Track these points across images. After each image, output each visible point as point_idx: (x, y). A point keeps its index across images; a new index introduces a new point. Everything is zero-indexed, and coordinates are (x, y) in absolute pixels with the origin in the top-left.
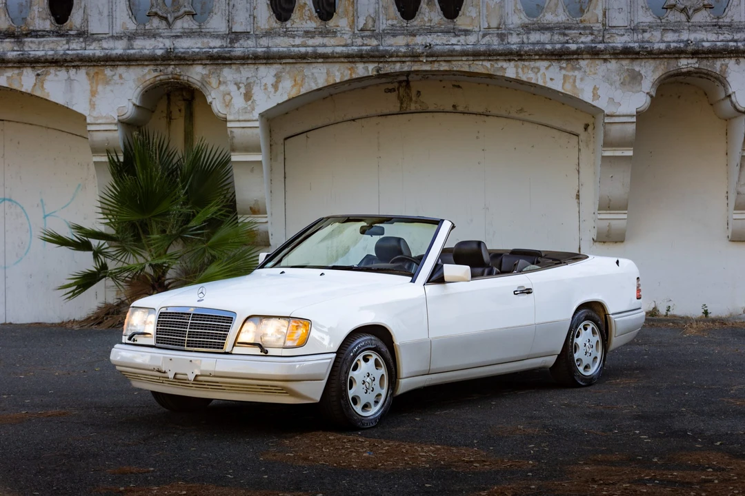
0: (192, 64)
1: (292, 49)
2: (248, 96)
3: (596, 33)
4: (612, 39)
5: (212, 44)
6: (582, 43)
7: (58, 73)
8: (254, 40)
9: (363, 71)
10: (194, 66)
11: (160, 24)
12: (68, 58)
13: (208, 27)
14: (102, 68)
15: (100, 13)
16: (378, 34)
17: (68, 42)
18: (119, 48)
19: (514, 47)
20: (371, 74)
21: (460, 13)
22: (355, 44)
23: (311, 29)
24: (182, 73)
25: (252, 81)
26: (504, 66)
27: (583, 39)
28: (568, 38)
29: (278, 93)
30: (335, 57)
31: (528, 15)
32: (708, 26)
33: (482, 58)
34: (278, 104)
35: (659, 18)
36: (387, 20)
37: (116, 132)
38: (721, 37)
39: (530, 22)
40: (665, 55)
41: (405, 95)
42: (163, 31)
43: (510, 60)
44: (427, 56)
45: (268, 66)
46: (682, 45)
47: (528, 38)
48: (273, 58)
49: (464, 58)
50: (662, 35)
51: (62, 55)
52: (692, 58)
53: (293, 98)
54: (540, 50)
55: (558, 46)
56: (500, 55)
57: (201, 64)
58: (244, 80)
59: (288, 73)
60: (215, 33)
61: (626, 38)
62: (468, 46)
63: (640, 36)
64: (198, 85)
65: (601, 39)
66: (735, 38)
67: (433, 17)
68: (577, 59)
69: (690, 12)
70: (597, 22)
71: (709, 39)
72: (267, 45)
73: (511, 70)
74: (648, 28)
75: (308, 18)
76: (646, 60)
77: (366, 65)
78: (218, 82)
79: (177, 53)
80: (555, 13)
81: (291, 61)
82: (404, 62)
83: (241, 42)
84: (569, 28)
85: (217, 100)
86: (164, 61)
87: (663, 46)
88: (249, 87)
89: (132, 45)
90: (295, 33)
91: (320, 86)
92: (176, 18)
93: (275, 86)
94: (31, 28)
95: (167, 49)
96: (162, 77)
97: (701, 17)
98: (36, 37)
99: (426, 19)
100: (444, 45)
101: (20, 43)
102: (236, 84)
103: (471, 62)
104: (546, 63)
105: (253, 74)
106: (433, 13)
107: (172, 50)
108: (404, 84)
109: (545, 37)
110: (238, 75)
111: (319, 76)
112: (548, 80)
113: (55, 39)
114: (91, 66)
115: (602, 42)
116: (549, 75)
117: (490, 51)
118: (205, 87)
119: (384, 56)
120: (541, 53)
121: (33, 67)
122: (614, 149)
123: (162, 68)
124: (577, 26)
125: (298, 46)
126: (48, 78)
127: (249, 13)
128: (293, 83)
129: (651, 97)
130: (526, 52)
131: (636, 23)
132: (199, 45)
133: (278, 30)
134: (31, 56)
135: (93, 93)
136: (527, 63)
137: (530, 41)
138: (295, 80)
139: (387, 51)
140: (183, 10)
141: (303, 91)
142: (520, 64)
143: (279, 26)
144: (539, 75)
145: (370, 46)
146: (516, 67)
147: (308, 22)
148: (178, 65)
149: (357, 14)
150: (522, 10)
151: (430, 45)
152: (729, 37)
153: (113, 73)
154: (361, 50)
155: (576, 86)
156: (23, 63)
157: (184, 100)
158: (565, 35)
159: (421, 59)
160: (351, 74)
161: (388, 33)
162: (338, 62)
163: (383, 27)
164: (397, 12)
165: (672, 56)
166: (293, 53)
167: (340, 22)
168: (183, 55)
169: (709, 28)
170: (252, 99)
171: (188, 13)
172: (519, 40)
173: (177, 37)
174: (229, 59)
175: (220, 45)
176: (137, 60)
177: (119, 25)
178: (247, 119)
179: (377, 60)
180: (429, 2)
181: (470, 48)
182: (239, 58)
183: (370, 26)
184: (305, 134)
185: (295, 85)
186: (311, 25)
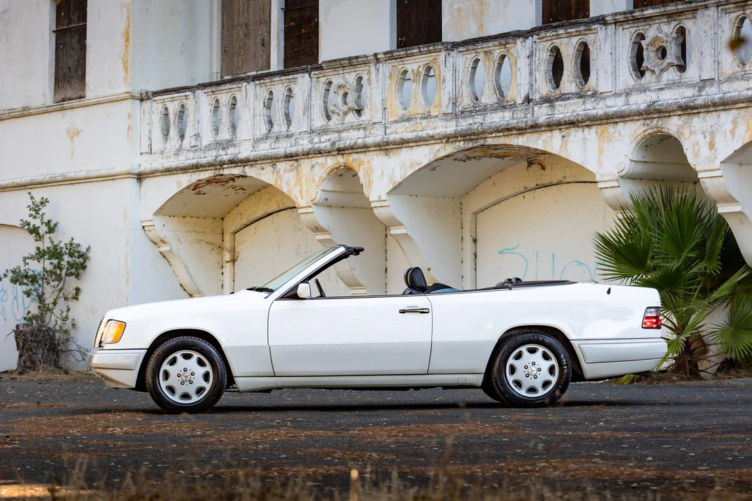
0: (670, 116)
2: (712, 145)
5: (686, 95)
7: (577, 133)
8: (717, 86)
10: (672, 117)
11: (651, 78)
12: (580, 119)
13: (686, 77)
14: (606, 126)
15: (606, 72)
17: (584, 103)
18: (616, 105)
24: (663, 126)
25: (715, 129)
29: (735, 140)
34: (735, 151)
37: (618, 189)
42: (653, 85)
45: (727, 112)
48: (729, 104)
51: (575, 117)
53: (747, 143)
57: (676, 115)
58: (709, 128)
59: (743, 118)
60: (690, 83)
64: (676, 136)
72: (725, 91)
78: (690, 132)
79: (655, 106)
81: (743, 105)
83: (706, 89)
85: (689, 151)
86: (648, 114)
88: (712, 134)
89: (628, 101)
92: (662, 71)
93: (733, 133)
94: (562, 92)
95: (651, 103)
96: (650, 131)
98: (564, 100)
101: (552, 106)
102: (703, 133)
105: (716, 122)
110: (705, 123)
113: (576, 100)
114: (597, 125)
118: (680, 138)
121: (560, 129)
123: (648, 122)
126: (571, 138)
127: (714, 59)
128: (746, 128)
132: (677, 96)
133: (737, 74)
134: (555, 119)
135: (601, 151)
138: (748, 125)
143: (740, 70)
148: (660, 117)
153: (614, 130)
156: (551, 126)
166: (742, 97)
168: (660, 108)
170: (715, 147)
171: (671, 65)
173: (662, 89)
174: (695, 108)
175: (692, 94)
176: (629, 116)
177: (621, 82)
178: (711, 169)
182: (701, 106)
185: (748, 130)
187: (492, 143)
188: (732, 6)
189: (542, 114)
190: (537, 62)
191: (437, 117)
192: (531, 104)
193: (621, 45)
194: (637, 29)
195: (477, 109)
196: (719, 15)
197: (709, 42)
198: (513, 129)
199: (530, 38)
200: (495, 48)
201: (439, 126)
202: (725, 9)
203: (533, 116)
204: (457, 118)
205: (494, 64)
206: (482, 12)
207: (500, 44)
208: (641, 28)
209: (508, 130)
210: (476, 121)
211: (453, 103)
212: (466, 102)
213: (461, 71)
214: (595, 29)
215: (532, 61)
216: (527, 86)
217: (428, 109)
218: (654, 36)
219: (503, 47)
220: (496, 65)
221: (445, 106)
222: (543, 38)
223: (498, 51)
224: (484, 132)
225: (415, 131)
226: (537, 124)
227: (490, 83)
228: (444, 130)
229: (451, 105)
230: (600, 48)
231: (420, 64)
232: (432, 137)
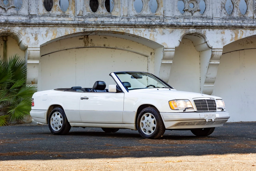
0: (15, 26)
1: (53, 21)
2: (36, 39)
3: (161, 19)
4: (167, 21)
5: (22, 19)
6: (156, 22)
8: (38, 17)
9: (79, 30)
10: (16, 27)
11: (2, 11)
13: (20, 12)
16: (84, 17)
19: (133, 23)
20: (81, 31)
22: (76, 20)
23: (59, 14)
24: (11, 29)
25: (38, 33)
26: (129, 30)
27: (156, 21)
28: (151, 20)
29: (47, 38)
30: (69, 25)
31: (137, 12)
32: (199, 17)
33: (122, 27)
34: (47, 42)
35: (182, 14)
36: (87, 12)
38: (204, 21)
39: (138, 14)
40: (185, 27)
42: (3, 13)
43: (131, 28)
44: (102, 25)
45: (44, 27)
46: (191, 24)
47: (137, 20)
48: (46, 25)
49: (115, 27)
50: (184, 20)
52: (194, 28)
53: (53, 39)
54: (142, 24)
55: (148, 23)
56: (128, 26)
57: (19, 26)
58: (34, 32)
59: (51, 30)
60: (23, 15)
61: (171, 21)
62: (117, 22)
63: (176, 20)
64: (17, 34)
65: (163, 21)
66: (208, 22)
67: (103, 11)
68: (155, 28)
69: (193, 12)
70: (161, 15)
71: (200, 22)
72: (43, 20)
73: (131, 31)
74: (179, 17)
75: (58, 10)
76: (178, 29)
77: (80, 28)
78: (25, 33)
79: (10, 22)
80: (146, 11)
81: (52, 26)
82: (93, 27)
83: (33, 18)
84: (152, 17)
85: (24, 40)
86: (4, 24)
87: (184, 24)
88: (36, 35)
90: (53, 15)
91: (63, 35)
92: (8, 9)
93: (46, 35)
95: (6, 20)
97: (196, 14)
99: (101, 12)
100: (108, 21)
102: (31, 34)
103: (117, 28)
104: (144, 29)
105: (38, 30)
106: (103, 10)
107: (8, 21)
108: (86, 37)
109: (143, 20)
110: (32, 30)
111: (62, 32)
112: (145, 35)
115: (163, 22)
116: (145, 33)
117: (124, 24)
118: (20, 35)
119: (86, 25)
120: (142, 25)
122: (166, 60)
123: (3, 27)
124: (154, 16)
125: (54, 20)
127: (36, 8)
128: (53, 34)
129: (180, 42)
130: (137, 25)
131: (174, 16)
132: (17, 19)
133: (47, 14)
136: (137, 29)
137: (138, 21)
138: (54, 33)
139: (88, 23)
140: (11, 6)
141: (57, 37)
142: (135, 29)
144: (141, 33)
145: (81, 21)
146: (133, 30)
147: (58, 11)
148: (10, 26)
149: (76, 9)
150: (135, 10)
151: (103, 21)
152: (206, 21)
154: (78, 23)
155: (154, 38)
157: (4, 41)
158: (150, 19)
159: (100, 26)
160: (74, 31)
161: (87, 17)
162: (70, 27)
163: (85, 14)
164: (90, 9)
165: (187, 27)
166: (53, 23)
167: (70, 12)
168: (12, 23)
169: (199, 18)
170: (37, 39)
171: (13, 7)
172: (134, 20)
173: (9, 16)
174: (30, 24)
178: (35, 47)
179: (84, 26)
180: (102, 6)
181: (117, 23)
182: (33, 24)
183: (81, 14)
184: (48, 55)
185: (53, 35)
186: (59, 13)
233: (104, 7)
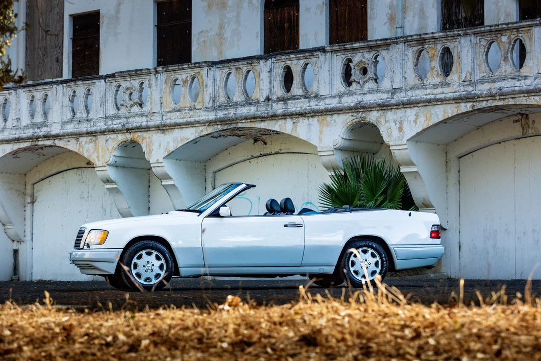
0: (371, 111)
1: (423, 97)
2: (400, 129)
5: (382, 97)
7: (303, 121)
8: (405, 92)
9: (465, 108)
10: (372, 112)
11: (357, 87)
12: (307, 112)
13: (382, 86)
14: (325, 116)
15: (325, 82)
16: (473, 83)
17: (309, 102)
18: (333, 103)
20: (468, 110)
21: (524, 64)
22: (459, 91)
23: (437, 83)
24: (366, 117)
25: (403, 119)
29: (417, 126)
30: (447, 100)
33: (533, 94)
34: (417, 133)
36: (480, 73)
37: (333, 156)
41: (526, 124)
42: (358, 91)
44: (500, 96)
45: (412, 109)
49: (522, 95)
51: (304, 110)
53: (425, 129)
57: (376, 110)
58: (399, 118)
59: (423, 112)
60: (385, 90)
64: (375, 123)
67: (507, 69)
72: (410, 95)
75: (435, 76)
77: (466, 104)
78: (385, 121)
81: (423, 104)
82: (487, 100)
83: (397, 94)
85: (385, 132)
86: (356, 109)
88: (401, 122)
89: (341, 101)
90: (428, 86)
91: (440, 120)
92: (365, 82)
93: (415, 122)
94: (293, 94)
95: (358, 102)
96: (356, 120)
98: (294, 99)
99: (503, 71)
100: (511, 87)
101: (286, 104)
102: (394, 122)
103: (527, 98)
105: (404, 115)
106: (507, 66)
108: (525, 116)
110: (396, 116)
111: (440, 114)
113: (303, 100)
114: (319, 115)
117: (536, 89)
118: (379, 124)
119: (474, 98)
121: (292, 118)
123: (355, 114)
125: (429, 94)
126: (300, 124)
127: (402, 76)
132: (376, 98)
133: (418, 85)
134: (289, 111)
135: (321, 132)
138: (426, 117)
139: (475, 94)
141: (431, 124)
143: (420, 82)
145: (467, 91)
147: (436, 78)
148: (364, 111)
149: (461, 71)
151: (502, 88)
153: (331, 119)
154: (462, 95)
156: (285, 116)
159: (496, 98)
160: (457, 111)
161: (480, 82)
162: (449, 103)
163: (477, 78)
166: (423, 100)
167: (453, 77)
168: (364, 105)
170: (403, 130)
171: (371, 79)
173: (365, 94)
174: (389, 106)
175: (387, 97)
176: (342, 110)
177: (335, 89)
178: (400, 144)
179: (471, 100)
180: (505, 59)
181: (524, 88)
182: (394, 105)
183: (468, 78)
184: (471, 154)
185: (426, 120)
186: (437, 80)
187: (242, 126)
188: (415, 42)
189: (279, 108)
190: (274, 75)
191: (201, 109)
192: (270, 102)
193: (335, 65)
194: (346, 55)
195: (230, 104)
196: (406, 48)
197: (399, 64)
198: (259, 117)
199: (270, 59)
200: (243, 66)
201: (203, 115)
202: (410, 45)
203: (272, 109)
204: (216, 110)
205: (242, 76)
206: (221, 43)
207: (247, 63)
208: (350, 55)
209: (254, 118)
210: (230, 112)
211: (213, 101)
212: (222, 99)
213: (218, 80)
214: (317, 55)
215: (271, 74)
216: (268, 90)
217: (193, 104)
218: (360, 60)
219: (250, 65)
220: (244, 76)
221: (207, 102)
222: (279, 60)
223: (246, 68)
224: (237, 119)
225: (185, 118)
226: (275, 115)
227: (240, 88)
228: (207, 118)
229: (211, 102)
230: (321, 67)
231: (188, 75)
232: (198, 122)
233: (508, 60)
